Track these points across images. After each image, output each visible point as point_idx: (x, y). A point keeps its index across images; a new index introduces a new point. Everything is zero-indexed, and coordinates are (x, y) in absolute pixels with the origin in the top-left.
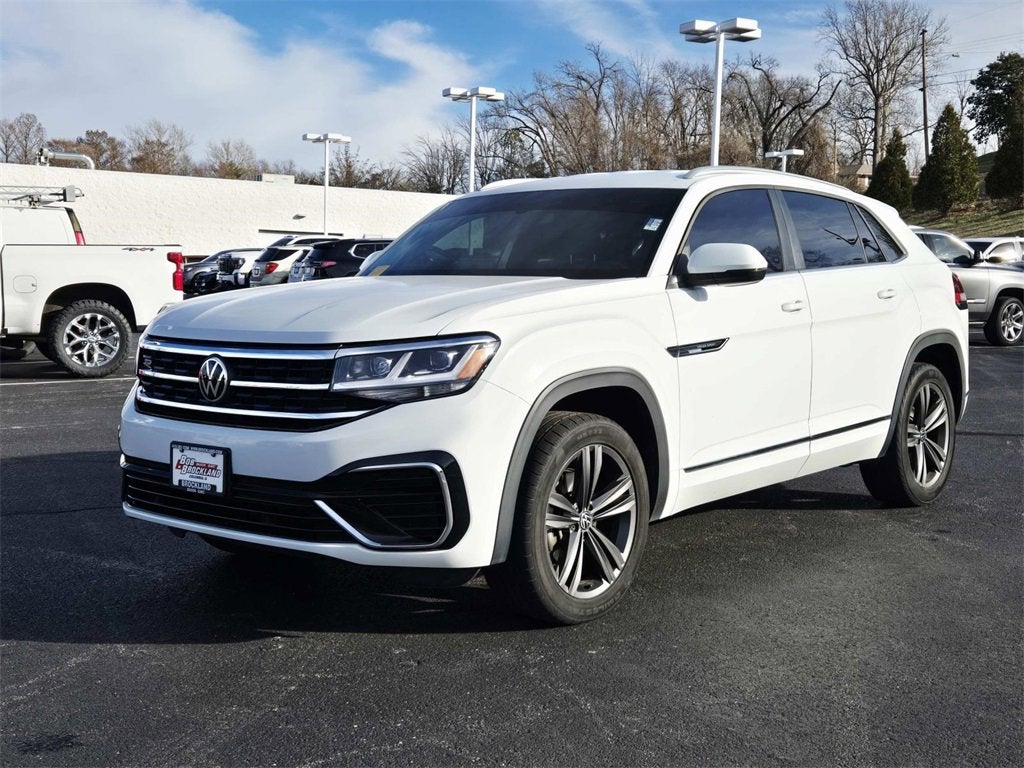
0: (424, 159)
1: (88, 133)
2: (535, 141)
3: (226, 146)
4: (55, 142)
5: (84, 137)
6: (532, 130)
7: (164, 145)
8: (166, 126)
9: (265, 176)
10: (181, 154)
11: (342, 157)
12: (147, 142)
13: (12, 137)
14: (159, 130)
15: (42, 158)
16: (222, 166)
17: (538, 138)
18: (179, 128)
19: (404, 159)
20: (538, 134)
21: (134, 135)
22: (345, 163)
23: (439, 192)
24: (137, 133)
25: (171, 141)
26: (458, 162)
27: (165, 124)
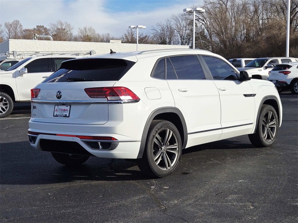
0: (159, 31)
1: (37, 26)
2: (203, 24)
3: (85, 29)
4: (26, 30)
5: (36, 27)
6: (202, 20)
7: (64, 29)
8: (64, 23)
9: (111, 41)
10: (69, 32)
11: (130, 32)
12: (58, 29)
13: (11, 29)
14: (61, 24)
15: (35, 37)
16: (84, 36)
17: (204, 23)
18: (68, 23)
19: (152, 32)
20: (204, 21)
21: (53, 26)
22: (131, 34)
23: (166, 44)
24: (54, 26)
25: (66, 28)
26: (172, 32)
27: (63, 22)
